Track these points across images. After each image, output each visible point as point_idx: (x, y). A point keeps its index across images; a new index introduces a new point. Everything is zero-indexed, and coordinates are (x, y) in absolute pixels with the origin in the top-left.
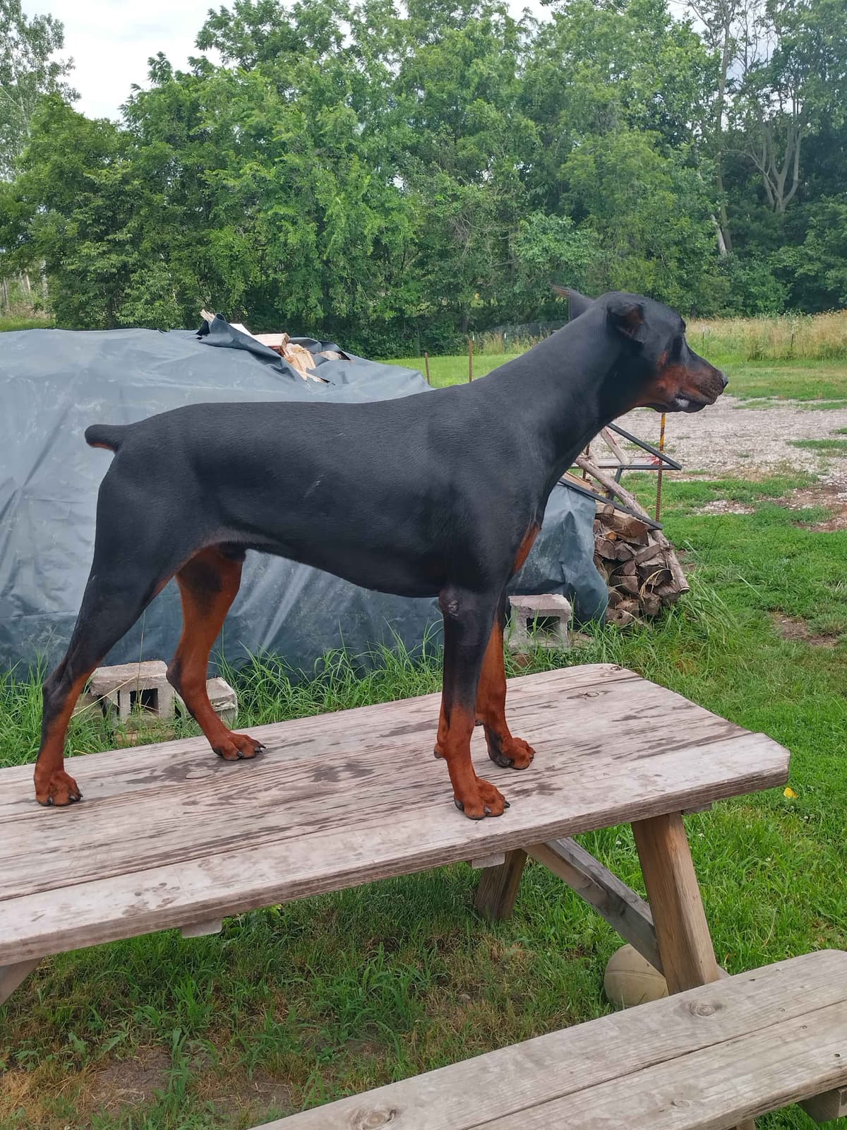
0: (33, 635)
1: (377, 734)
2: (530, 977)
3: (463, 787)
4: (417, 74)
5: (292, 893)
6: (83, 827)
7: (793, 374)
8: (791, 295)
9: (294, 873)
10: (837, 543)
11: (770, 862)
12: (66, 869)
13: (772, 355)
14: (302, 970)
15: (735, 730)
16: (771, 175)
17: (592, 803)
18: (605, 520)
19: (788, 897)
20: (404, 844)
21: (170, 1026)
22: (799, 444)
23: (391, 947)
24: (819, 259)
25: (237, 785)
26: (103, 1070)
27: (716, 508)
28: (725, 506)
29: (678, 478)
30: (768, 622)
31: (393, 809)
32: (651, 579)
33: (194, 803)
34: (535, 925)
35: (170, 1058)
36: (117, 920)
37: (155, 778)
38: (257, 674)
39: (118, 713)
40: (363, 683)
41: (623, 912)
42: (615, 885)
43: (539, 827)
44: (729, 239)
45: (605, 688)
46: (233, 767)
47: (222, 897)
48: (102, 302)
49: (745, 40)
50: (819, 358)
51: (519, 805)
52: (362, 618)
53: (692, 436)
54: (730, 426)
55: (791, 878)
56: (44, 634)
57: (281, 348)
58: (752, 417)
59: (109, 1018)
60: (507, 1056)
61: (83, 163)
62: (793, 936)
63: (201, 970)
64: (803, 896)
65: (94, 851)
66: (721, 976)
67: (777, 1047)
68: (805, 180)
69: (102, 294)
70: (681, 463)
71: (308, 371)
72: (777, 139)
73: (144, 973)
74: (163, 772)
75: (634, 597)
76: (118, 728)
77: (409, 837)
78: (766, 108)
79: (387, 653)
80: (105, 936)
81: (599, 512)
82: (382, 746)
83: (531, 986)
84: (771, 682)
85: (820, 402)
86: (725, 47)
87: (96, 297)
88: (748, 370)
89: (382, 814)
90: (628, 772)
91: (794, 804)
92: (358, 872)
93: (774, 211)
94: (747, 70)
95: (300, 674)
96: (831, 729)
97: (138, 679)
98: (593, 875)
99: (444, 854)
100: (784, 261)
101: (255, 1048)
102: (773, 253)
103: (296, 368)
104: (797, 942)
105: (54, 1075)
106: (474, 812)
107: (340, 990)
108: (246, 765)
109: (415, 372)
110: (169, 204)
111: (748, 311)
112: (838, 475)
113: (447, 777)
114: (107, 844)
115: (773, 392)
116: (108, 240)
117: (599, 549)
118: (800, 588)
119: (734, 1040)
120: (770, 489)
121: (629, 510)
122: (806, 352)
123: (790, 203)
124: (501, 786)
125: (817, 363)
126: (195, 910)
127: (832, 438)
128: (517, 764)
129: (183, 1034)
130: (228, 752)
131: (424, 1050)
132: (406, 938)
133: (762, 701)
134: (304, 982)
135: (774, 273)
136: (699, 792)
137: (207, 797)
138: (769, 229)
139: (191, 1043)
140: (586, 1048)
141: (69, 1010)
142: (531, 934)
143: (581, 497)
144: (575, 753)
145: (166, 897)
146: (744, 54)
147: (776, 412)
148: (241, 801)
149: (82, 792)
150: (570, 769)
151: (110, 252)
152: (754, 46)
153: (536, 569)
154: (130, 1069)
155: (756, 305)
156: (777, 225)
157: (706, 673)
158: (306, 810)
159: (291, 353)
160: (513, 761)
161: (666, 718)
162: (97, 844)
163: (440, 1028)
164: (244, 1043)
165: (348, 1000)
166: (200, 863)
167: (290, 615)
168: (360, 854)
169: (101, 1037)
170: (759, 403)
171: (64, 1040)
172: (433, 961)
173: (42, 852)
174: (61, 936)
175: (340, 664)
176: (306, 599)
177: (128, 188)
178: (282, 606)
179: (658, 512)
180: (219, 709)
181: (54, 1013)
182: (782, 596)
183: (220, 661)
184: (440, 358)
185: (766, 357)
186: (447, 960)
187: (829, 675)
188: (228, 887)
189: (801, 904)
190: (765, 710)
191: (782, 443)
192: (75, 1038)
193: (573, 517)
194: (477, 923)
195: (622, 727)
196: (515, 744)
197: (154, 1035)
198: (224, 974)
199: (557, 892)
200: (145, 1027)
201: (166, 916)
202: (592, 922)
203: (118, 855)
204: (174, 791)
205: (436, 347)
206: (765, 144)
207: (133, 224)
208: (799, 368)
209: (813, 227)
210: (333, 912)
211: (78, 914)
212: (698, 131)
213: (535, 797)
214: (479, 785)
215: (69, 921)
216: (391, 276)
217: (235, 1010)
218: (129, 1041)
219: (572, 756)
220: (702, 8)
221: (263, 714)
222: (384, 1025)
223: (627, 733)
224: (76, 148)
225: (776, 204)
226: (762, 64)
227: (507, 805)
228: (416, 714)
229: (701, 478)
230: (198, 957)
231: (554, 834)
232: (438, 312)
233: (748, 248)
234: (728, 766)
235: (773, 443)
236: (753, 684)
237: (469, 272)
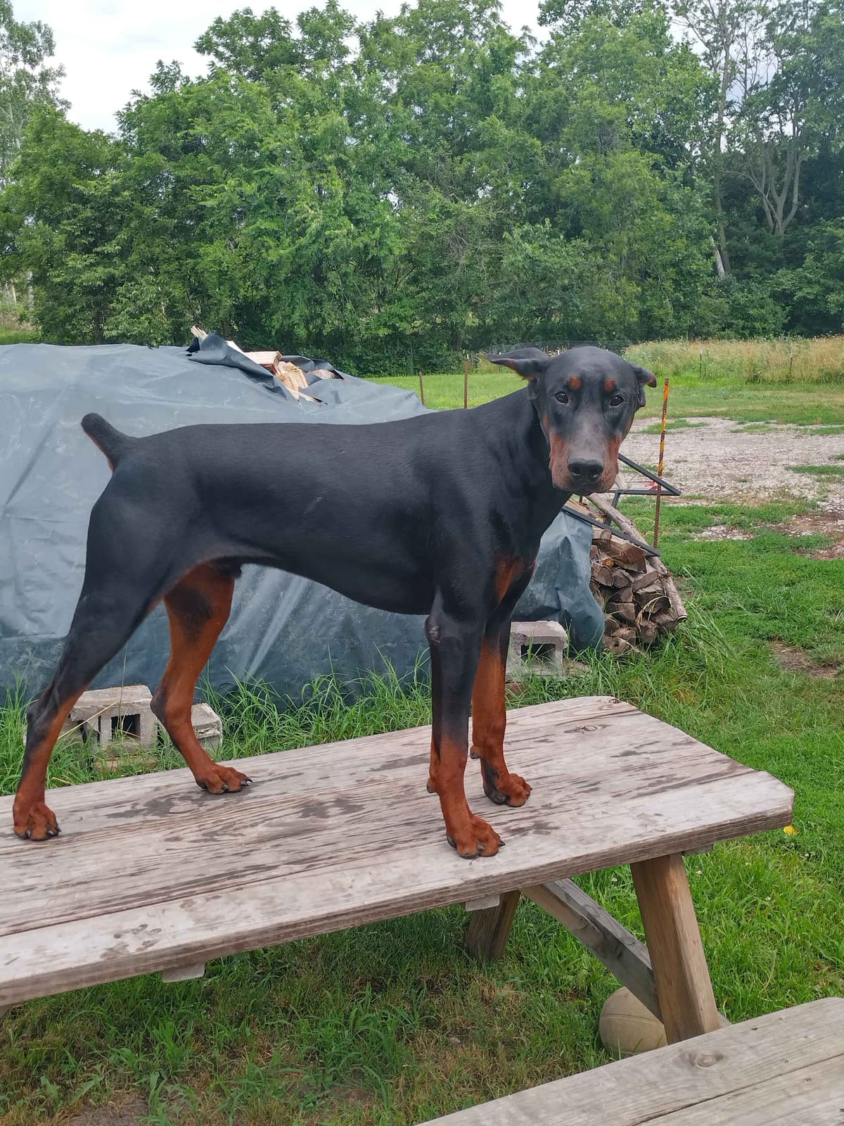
0: (12, 658)
1: (368, 768)
2: (522, 1019)
3: (456, 823)
4: (415, 91)
5: (279, 936)
6: (61, 864)
7: (791, 398)
8: (789, 318)
9: (280, 915)
10: (837, 571)
11: (770, 902)
12: (42, 908)
13: (770, 378)
14: (285, 1011)
15: (736, 767)
16: (771, 198)
17: (590, 843)
18: (602, 545)
19: (788, 938)
20: (395, 885)
21: (148, 1070)
22: (798, 470)
23: (379, 987)
24: (818, 282)
25: (223, 821)
26: (75, 1116)
27: (713, 534)
28: (723, 531)
29: (675, 503)
30: (767, 653)
31: (384, 848)
32: (649, 607)
33: (177, 839)
34: (528, 965)
35: (146, 1104)
36: (95, 964)
37: (137, 812)
38: (243, 701)
39: (98, 739)
40: (352, 711)
41: (621, 955)
42: (611, 926)
43: (536, 868)
44: (727, 261)
45: (603, 721)
46: (219, 801)
47: (206, 940)
48: (89, 314)
49: (744, 62)
50: (818, 382)
51: (516, 844)
52: (352, 643)
53: (689, 459)
54: (728, 450)
55: (792, 919)
56: (24, 657)
57: (273, 366)
58: (750, 441)
59: (84, 1061)
60: (500, 1108)
61: (74, 175)
62: (794, 979)
63: (181, 1010)
64: (805, 937)
65: (72, 889)
66: (722, 1024)
67: (781, 1101)
68: (805, 203)
69: (89, 306)
70: (678, 487)
71: (301, 390)
72: (775, 161)
73: (121, 1013)
74: (145, 805)
75: (631, 624)
76: (99, 754)
77: (400, 877)
78: (765, 131)
79: (377, 680)
80: (82, 981)
81: (596, 537)
82: (373, 781)
83: (523, 1030)
84: (770, 713)
85: (819, 427)
86: (725, 69)
87: (82, 310)
88: (746, 393)
89: (373, 853)
90: (628, 811)
91: (794, 841)
92: (347, 914)
93: (773, 233)
94: (746, 92)
95: (287, 700)
96: (832, 763)
97: (120, 705)
98: (589, 915)
99: (437, 896)
100: (782, 284)
101: (236, 1093)
102: (771, 276)
103: (287, 387)
104: (798, 986)
105: (24, 1121)
106: (467, 850)
107: (327, 1032)
108: (231, 799)
109: (409, 392)
110: (159, 216)
111: (747, 332)
112: (838, 502)
113: (440, 815)
114: (85, 883)
115: (771, 416)
116: (96, 252)
117: (596, 575)
118: (799, 617)
119: (736, 1093)
120: (768, 515)
121: (626, 535)
122: (804, 375)
123: (789, 226)
124: (496, 824)
125: (816, 387)
126: (177, 954)
127: (832, 464)
128: (513, 801)
129: (161, 1078)
130: (213, 785)
131: (412, 1096)
132: (395, 978)
133: (761, 733)
134: (287, 1023)
135: (773, 295)
136: (700, 833)
137: (190, 833)
138: (768, 251)
139: (169, 1088)
140: (581, 1100)
141: (42, 1051)
142: (524, 974)
143: (578, 522)
144: (571, 790)
145: (147, 940)
146: (744, 76)
147: (775, 437)
148: (227, 837)
149: (60, 827)
150: (567, 807)
151: (98, 264)
152: (754, 69)
153: (532, 595)
154: (105, 1115)
155: (754, 328)
156: (777, 247)
157: (704, 703)
158: (293, 848)
159: (283, 372)
160: (508, 798)
161: (665, 754)
162: (75, 882)
163: (429, 1074)
164: (224, 1088)
165: (333, 1043)
166: (182, 903)
167: (279, 639)
168: (350, 895)
169: (74, 1081)
170: (757, 427)
171: (36, 1084)
172: (423, 1003)
173: (17, 890)
174: (36, 980)
175: (328, 690)
176: (295, 623)
177: (117, 199)
178: (270, 630)
179: (656, 538)
180: (204, 736)
181: (26, 1055)
182: (781, 625)
183: (205, 687)
184: (434, 376)
185: (764, 381)
186: (436, 1002)
187: (829, 707)
188: (212, 929)
189: (802, 946)
190: (764, 742)
191: (781, 469)
192: (48, 1082)
193: (569, 543)
194: (468, 963)
195: (621, 763)
196: (512, 780)
197: (131, 1078)
198: (204, 1014)
199: (551, 930)
200: (121, 1070)
201: (146, 960)
202: (586, 962)
203: (97, 893)
204: (156, 827)
205: (428, 365)
206: (764, 166)
207: (122, 236)
208: (797, 391)
209: (811, 251)
210: (319, 950)
211: (54, 957)
212: (697, 152)
213: (531, 837)
214: (474, 822)
215: (44, 965)
216: (385, 292)
217: (216, 1053)
218: (104, 1085)
219: (570, 793)
220: (702, 30)
221: (249, 741)
222: (371, 1070)
223: (626, 769)
224: (66, 160)
225: (775, 227)
226: (761, 86)
227: (502, 844)
228: (409, 747)
229: (698, 503)
230: (178, 997)
231: (551, 875)
232: (432, 330)
233: (746, 270)
234: (730, 806)
235: (772, 468)
236: (751, 715)
237: (463, 291)
